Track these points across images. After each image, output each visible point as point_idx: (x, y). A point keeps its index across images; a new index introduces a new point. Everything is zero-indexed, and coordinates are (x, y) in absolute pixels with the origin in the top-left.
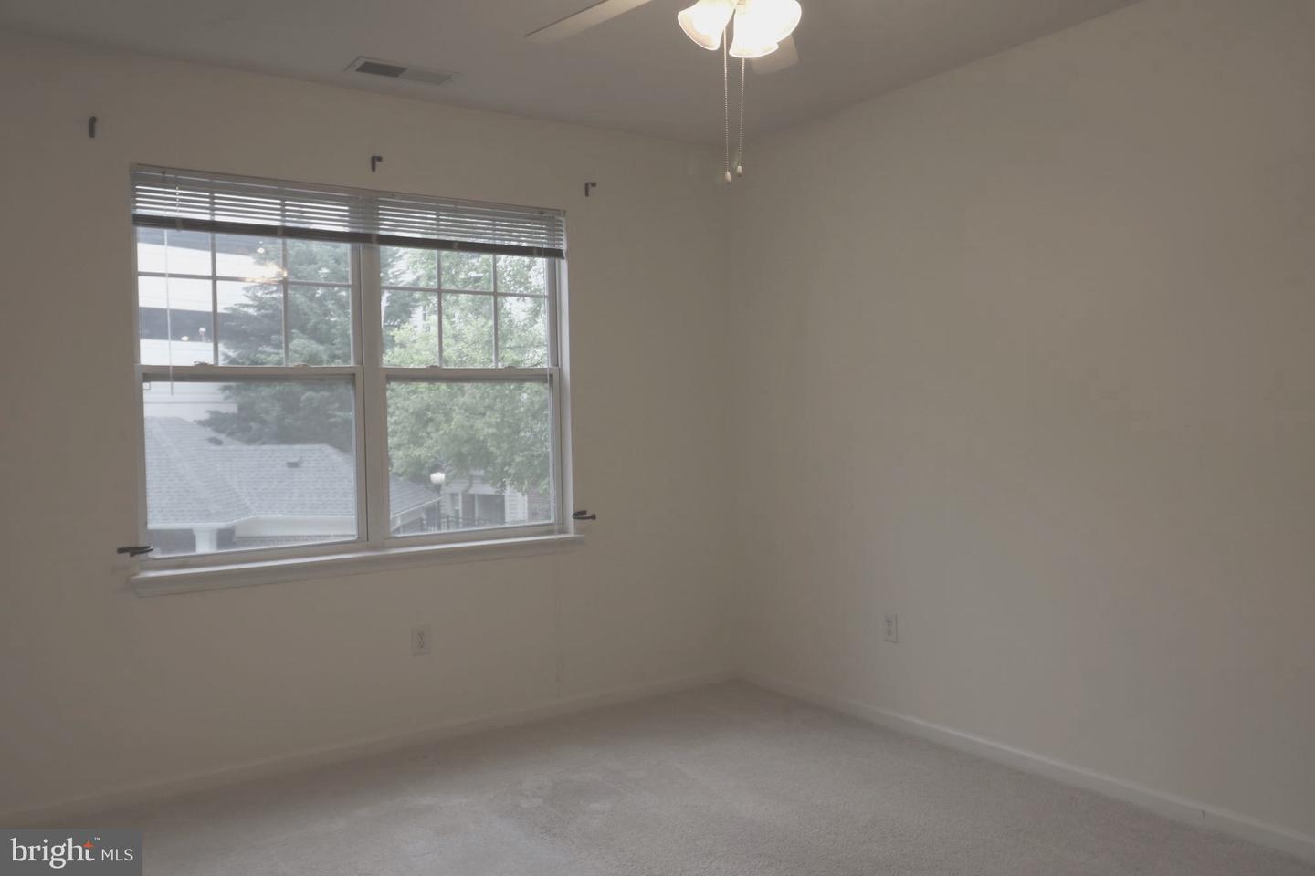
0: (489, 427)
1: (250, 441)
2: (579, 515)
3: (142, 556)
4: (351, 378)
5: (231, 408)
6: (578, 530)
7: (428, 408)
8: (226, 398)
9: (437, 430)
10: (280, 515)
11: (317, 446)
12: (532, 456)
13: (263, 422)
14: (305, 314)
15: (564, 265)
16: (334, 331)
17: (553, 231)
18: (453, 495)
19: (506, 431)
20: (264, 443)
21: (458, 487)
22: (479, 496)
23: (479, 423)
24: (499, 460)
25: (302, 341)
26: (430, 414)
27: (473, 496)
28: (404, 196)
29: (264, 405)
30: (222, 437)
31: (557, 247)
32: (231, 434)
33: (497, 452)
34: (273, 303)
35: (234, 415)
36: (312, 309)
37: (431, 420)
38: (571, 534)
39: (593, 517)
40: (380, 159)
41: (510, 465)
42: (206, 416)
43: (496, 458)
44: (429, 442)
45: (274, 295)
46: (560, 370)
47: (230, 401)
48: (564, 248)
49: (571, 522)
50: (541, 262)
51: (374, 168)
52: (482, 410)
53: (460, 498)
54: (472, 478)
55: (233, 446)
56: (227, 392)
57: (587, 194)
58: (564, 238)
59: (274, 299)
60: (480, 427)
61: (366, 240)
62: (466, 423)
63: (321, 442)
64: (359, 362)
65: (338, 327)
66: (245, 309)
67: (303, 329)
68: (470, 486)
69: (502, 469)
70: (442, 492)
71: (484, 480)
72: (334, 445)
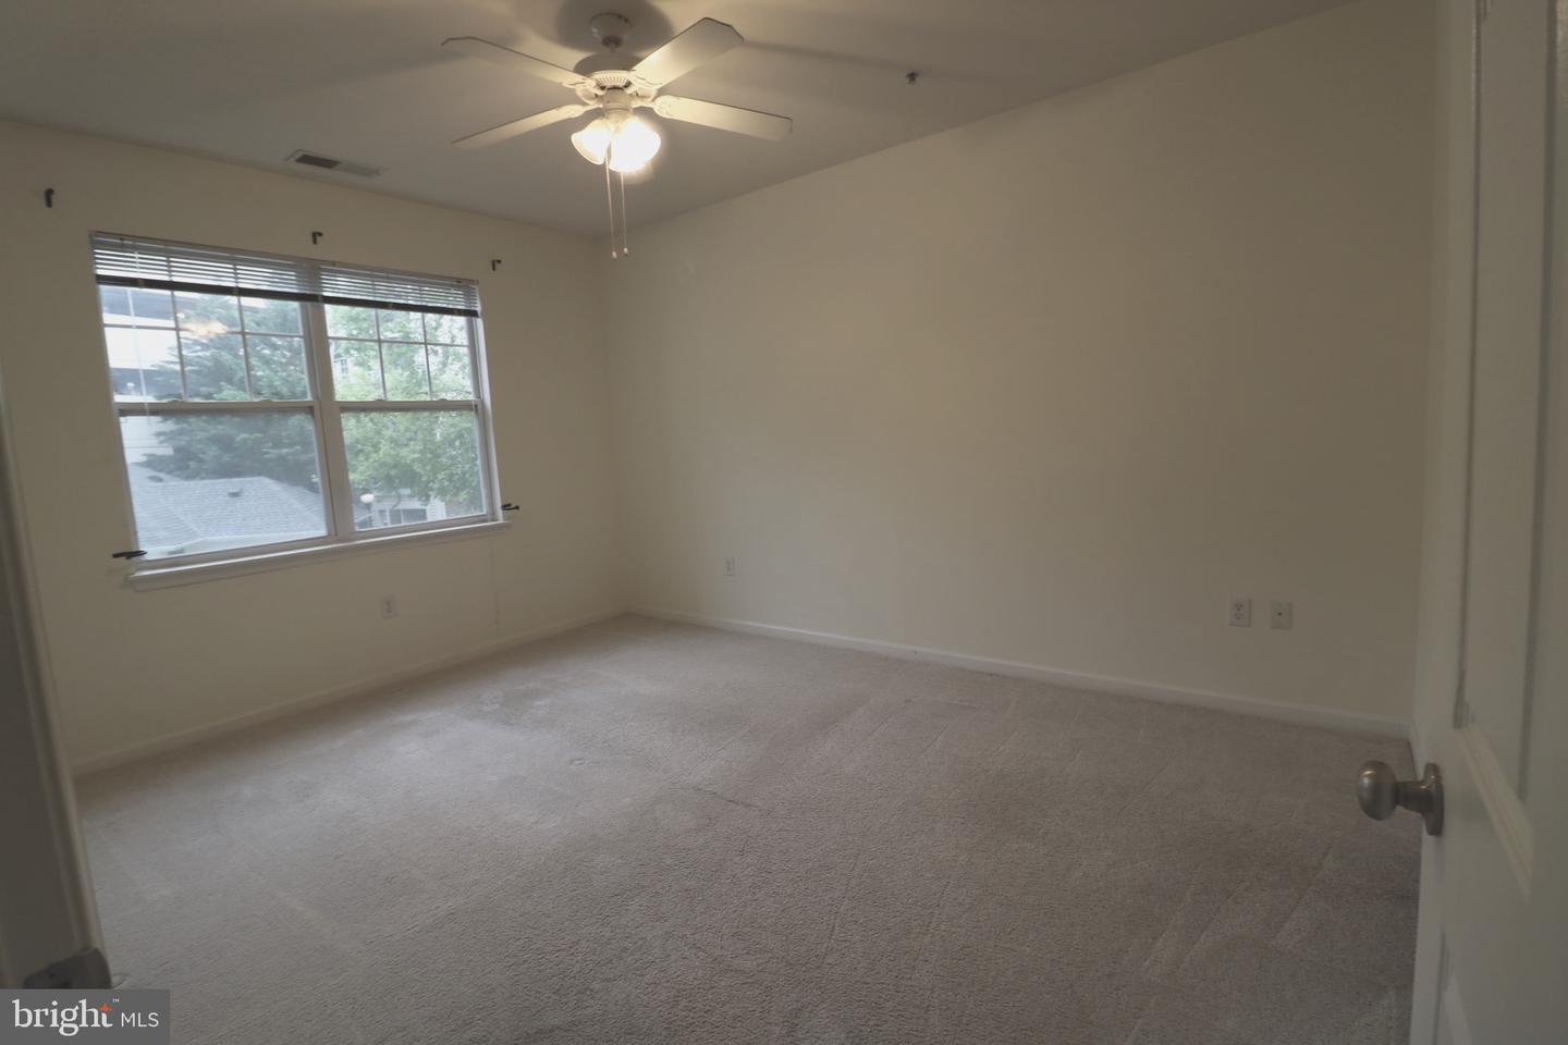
0: (414, 452)
1: (188, 478)
2: (506, 507)
3: (135, 559)
4: (309, 410)
5: (167, 451)
6: (505, 518)
7: (357, 441)
8: (161, 442)
9: (367, 459)
10: (227, 537)
11: (256, 478)
12: (453, 474)
13: (201, 461)
14: (231, 369)
15: (479, 323)
16: (261, 383)
17: (469, 296)
18: (382, 512)
19: (429, 455)
20: (203, 478)
21: (387, 505)
22: (405, 511)
23: (404, 452)
24: (424, 479)
25: (232, 392)
26: (360, 447)
27: (398, 511)
28: (345, 265)
29: (200, 446)
30: (161, 475)
31: (473, 308)
32: (169, 472)
33: (422, 472)
34: (199, 360)
35: (169, 457)
36: (238, 365)
37: (361, 451)
38: (501, 521)
39: (517, 508)
40: (320, 234)
41: (433, 481)
42: (144, 459)
43: (421, 476)
44: (361, 469)
45: (200, 354)
46: (483, 402)
47: (165, 445)
48: (479, 309)
49: (500, 512)
50: (461, 321)
51: (315, 242)
52: (405, 442)
53: (388, 514)
54: (400, 497)
55: (173, 483)
56: (162, 438)
57: (494, 269)
58: (478, 301)
59: (199, 357)
60: (405, 454)
61: (313, 300)
62: (393, 453)
63: (259, 474)
64: (315, 396)
65: (265, 380)
66: (172, 366)
67: (230, 381)
68: (398, 503)
69: (427, 485)
70: (372, 509)
71: (411, 496)
72: (271, 476)
